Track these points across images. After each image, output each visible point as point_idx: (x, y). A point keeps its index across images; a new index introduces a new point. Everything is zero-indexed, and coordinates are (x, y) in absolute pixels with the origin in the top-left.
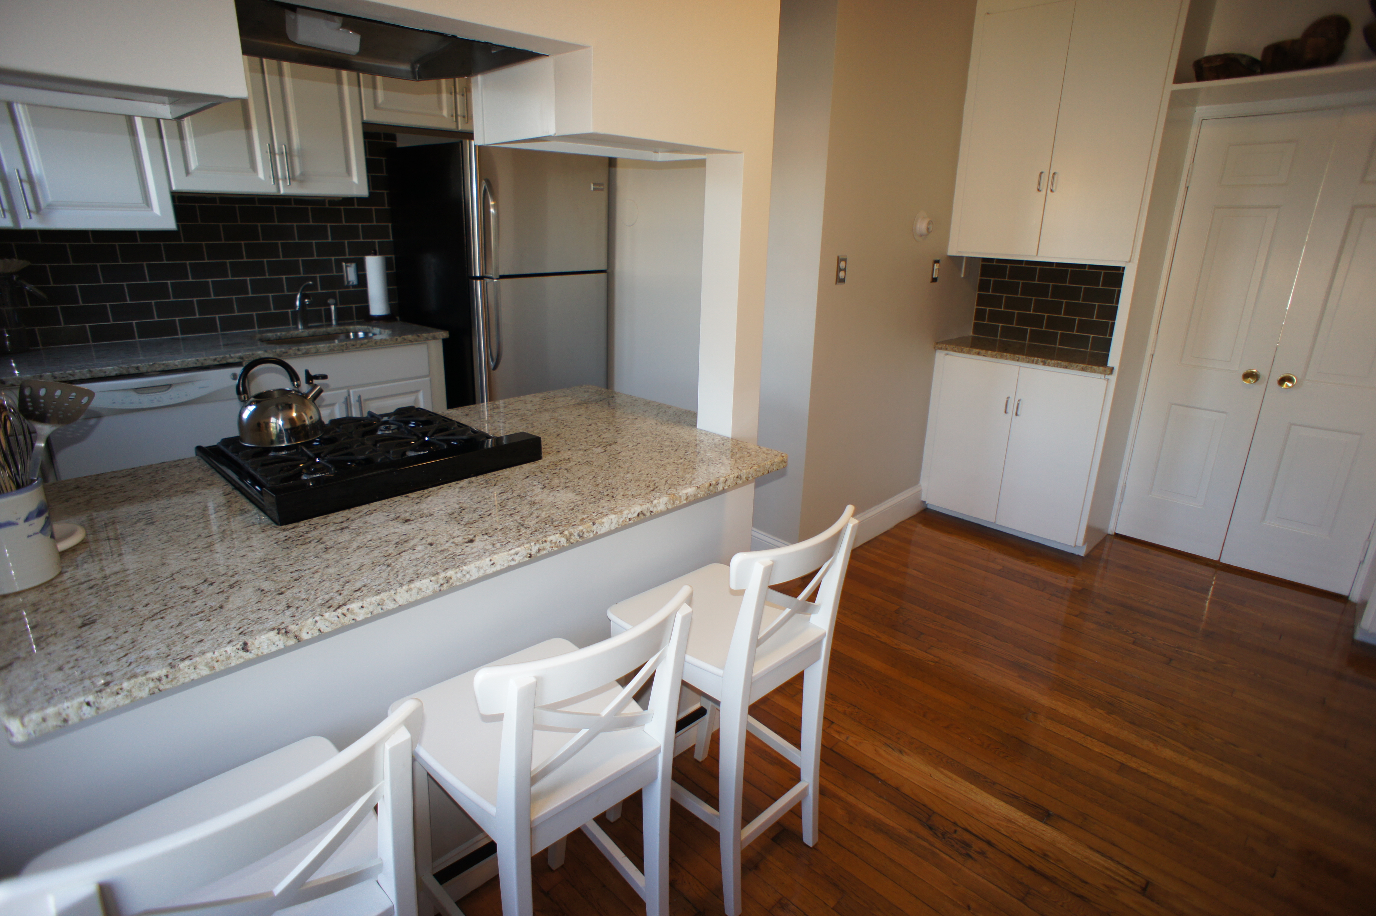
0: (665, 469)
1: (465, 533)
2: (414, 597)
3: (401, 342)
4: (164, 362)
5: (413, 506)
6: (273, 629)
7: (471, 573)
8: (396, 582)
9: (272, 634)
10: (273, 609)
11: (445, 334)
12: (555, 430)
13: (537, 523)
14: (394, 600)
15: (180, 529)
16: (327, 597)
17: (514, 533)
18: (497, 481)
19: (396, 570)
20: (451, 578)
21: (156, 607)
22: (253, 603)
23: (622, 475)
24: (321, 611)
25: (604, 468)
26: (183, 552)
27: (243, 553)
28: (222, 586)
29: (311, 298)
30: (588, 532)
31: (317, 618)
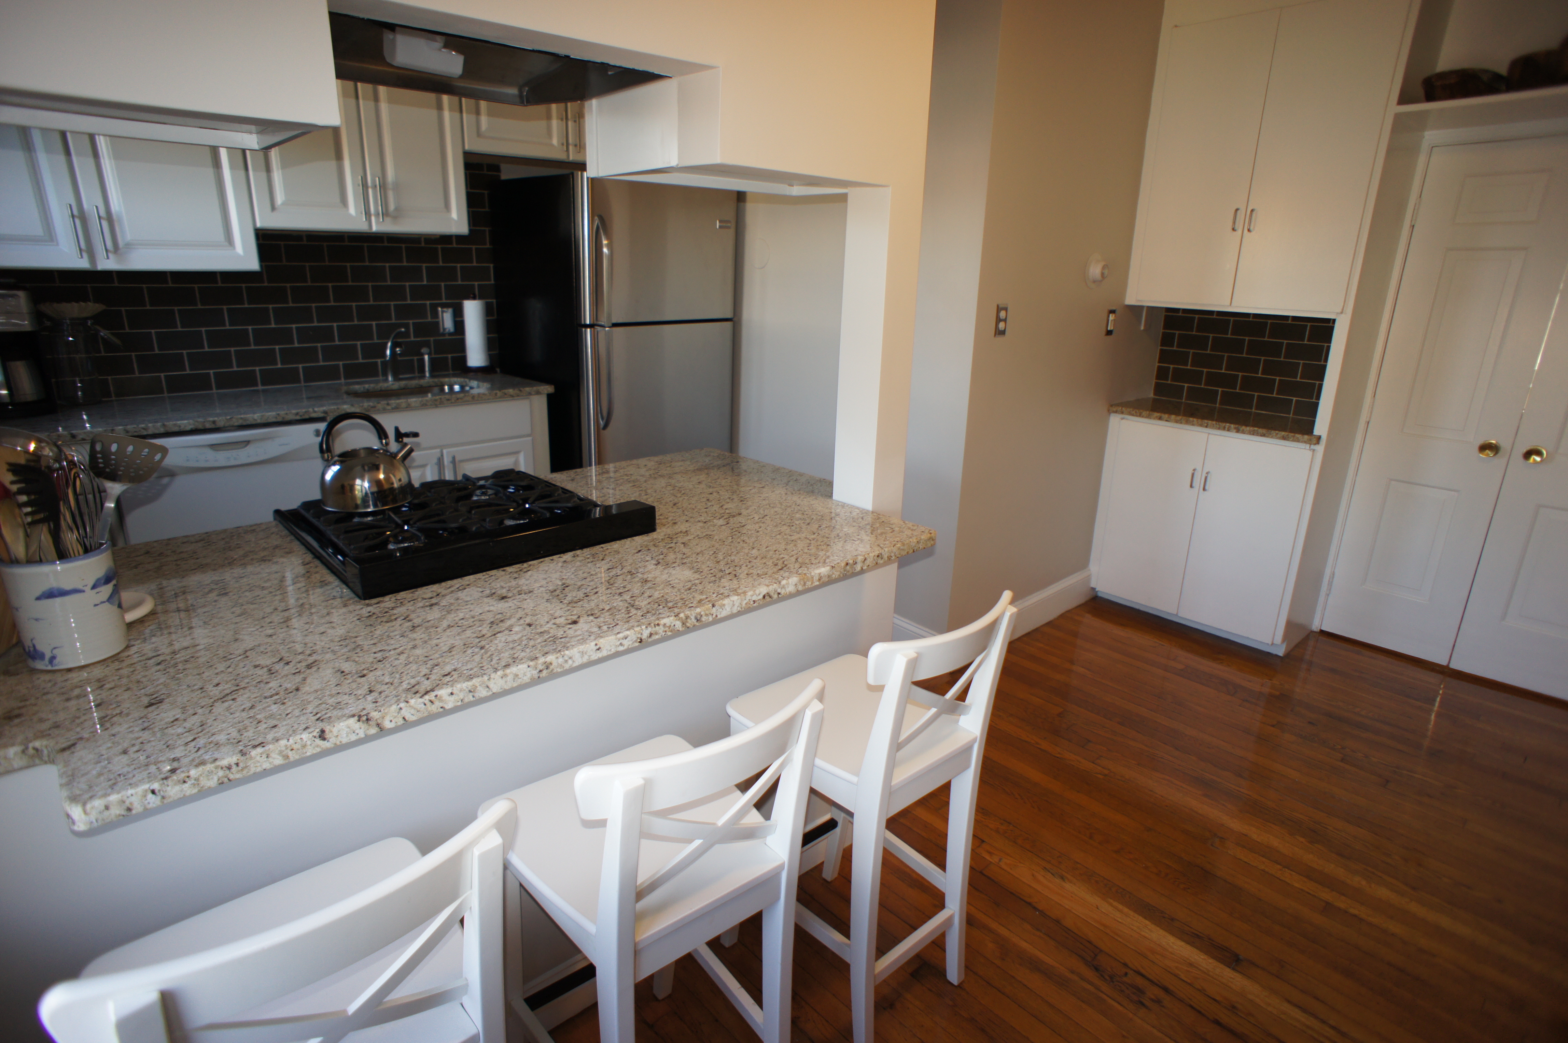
0: (795, 545)
1: (568, 613)
2: (510, 684)
3: (501, 397)
4: (242, 416)
5: (511, 582)
6: (353, 716)
7: (573, 658)
8: (490, 667)
9: (352, 721)
10: (354, 694)
11: (549, 389)
12: (671, 499)
13: (649, 603)
14: (488, 687)
15: (255, 602)
16: (413, 681)
17: (623, 615)
18: (605, 555)
19: (490, 653)
20: (551, 664)
21: (227, 687)
22: (332, 686)
23: (746, 551)
24: (406, 697)
25: (726, 543)
26: (258, 627)
27: (322, 629)
28: (299, 665)
29: (403, 347)
30: (707, 615)
31: (402, 705)
